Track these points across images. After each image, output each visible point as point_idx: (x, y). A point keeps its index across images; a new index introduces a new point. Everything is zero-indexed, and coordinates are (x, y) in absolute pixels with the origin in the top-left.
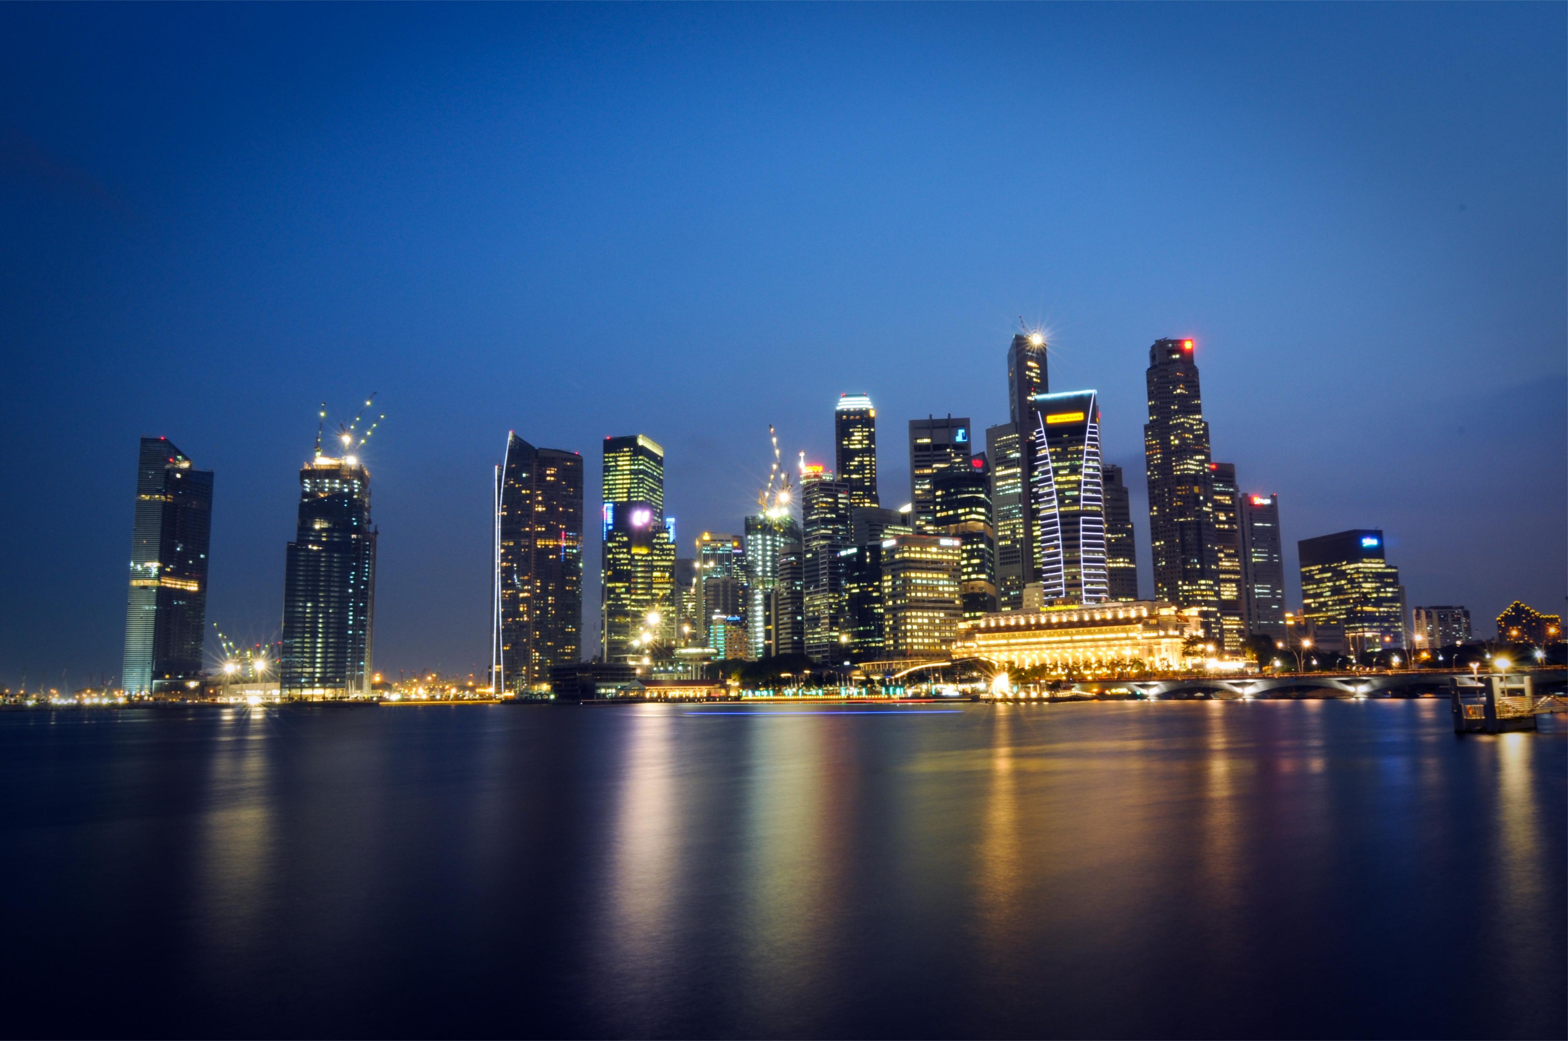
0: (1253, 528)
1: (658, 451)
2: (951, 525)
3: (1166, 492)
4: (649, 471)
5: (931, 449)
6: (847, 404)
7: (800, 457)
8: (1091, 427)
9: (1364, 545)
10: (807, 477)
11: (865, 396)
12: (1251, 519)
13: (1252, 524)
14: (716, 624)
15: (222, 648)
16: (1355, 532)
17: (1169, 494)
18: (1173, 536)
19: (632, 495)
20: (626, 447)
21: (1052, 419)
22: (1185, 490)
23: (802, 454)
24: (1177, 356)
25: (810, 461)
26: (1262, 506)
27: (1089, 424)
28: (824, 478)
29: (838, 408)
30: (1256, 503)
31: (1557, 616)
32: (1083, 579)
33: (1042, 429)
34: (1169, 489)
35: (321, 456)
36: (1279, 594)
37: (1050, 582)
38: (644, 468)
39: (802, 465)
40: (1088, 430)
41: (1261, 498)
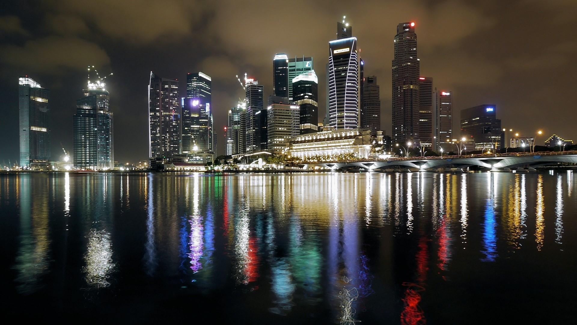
0: (441, 105)
1: (209, 79)
2: (299, 101)
3: (399, 88)
4: (204, 86)
5: (296, 70)
6: (278, 57)
7: (245, 76)
8: (352, 54)
9: (487, 111)
10: (248, 84)
11: (285, 54)
12: (440, 101)
13: (441, 103)
14: (229, 144)
15: (64, 152)
16: (484, 105)
17: (400, 89)
18: (401, 106)
19: (197, 95)
20: (195, 77)
21: (336, 52)
22: (407, 87)
23: (246, 74)
24: (408, 30)
25: (249, 77)
26: (446, 96)
27: (351, 53)
28: (254, 84)
29: (274, 59)
30: (443, 95)
31: (572, 141)
32: (345, 121)
33: (332, 56)
34: (400, 87)
35: (90, 83)
36: (450, 131)
37: (332, 123)
38: (202, 85)
39: (246, 79)
40: (351, 55)
41: (445, 92)
